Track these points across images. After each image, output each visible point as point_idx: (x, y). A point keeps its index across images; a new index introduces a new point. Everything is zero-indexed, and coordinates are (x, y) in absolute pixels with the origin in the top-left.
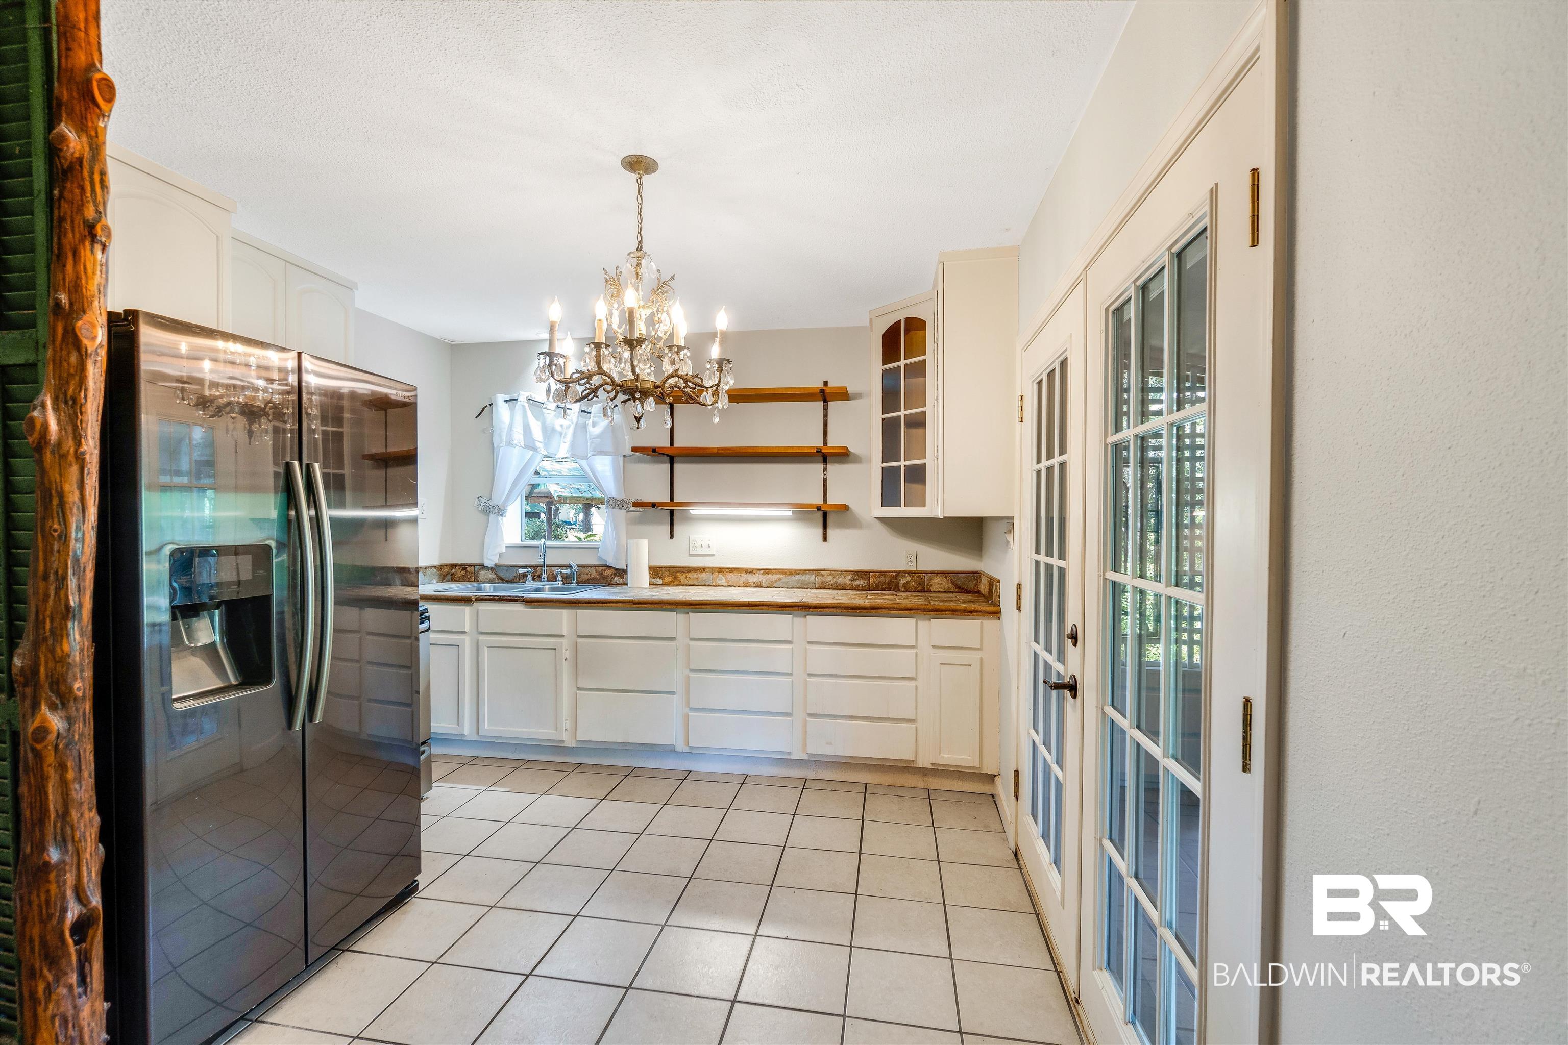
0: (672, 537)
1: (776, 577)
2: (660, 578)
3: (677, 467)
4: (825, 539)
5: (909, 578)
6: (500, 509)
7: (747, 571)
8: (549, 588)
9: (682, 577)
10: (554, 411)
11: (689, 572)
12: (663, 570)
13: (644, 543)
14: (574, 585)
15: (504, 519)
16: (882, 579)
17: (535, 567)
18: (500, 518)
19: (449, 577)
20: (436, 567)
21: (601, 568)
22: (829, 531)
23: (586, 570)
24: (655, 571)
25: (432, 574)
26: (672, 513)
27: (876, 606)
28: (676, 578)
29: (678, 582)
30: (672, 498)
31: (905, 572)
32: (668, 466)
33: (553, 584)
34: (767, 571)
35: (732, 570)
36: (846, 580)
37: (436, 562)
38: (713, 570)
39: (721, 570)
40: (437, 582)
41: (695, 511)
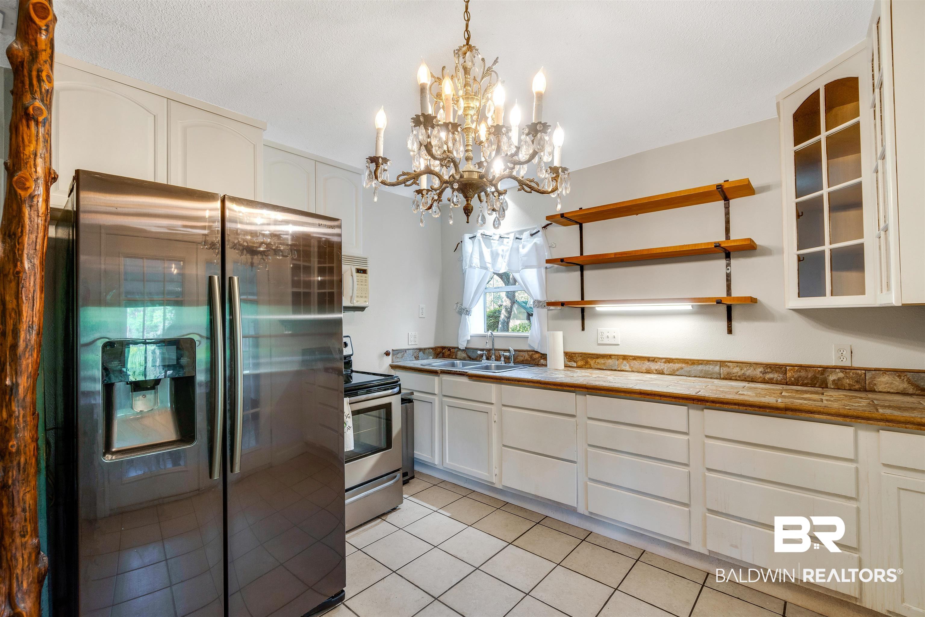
0: (583, 329)
1: (677, 366)
2: (574, 362)
3: (586, 273)
4: (730, 331)
5: (841, 375)
6: (467, 311)
7: (649, 359)
8: (494, 365)
9: (592, 362)
10: (498, 240)
11: (597, 358)
12: (577, 355)
13: (559, 335)
14: (512, 364)
15: (470, 317)
16: (803, 374)
17: (489, 350)
18: (467, 316)
19: (441, 355)
20: (432, 348)
21: (531, 353)
22: (734, 324)
23: (521, 353)
24: (570, 356)
25: (429, 353)
26: (583, 310)
27: (793, 407)
28: (587, 362)
29: (589, 366)
30: (582, 298)
31: (835, 368)
32: (579, 273)
33: (498, 363)
34: (669, 361)
35: (635, 358)
36: (758, 372)
37: (432, 345)
38: (618, 357)
39: (625, 358)
40: (433, 358)
41: (600, 308)
